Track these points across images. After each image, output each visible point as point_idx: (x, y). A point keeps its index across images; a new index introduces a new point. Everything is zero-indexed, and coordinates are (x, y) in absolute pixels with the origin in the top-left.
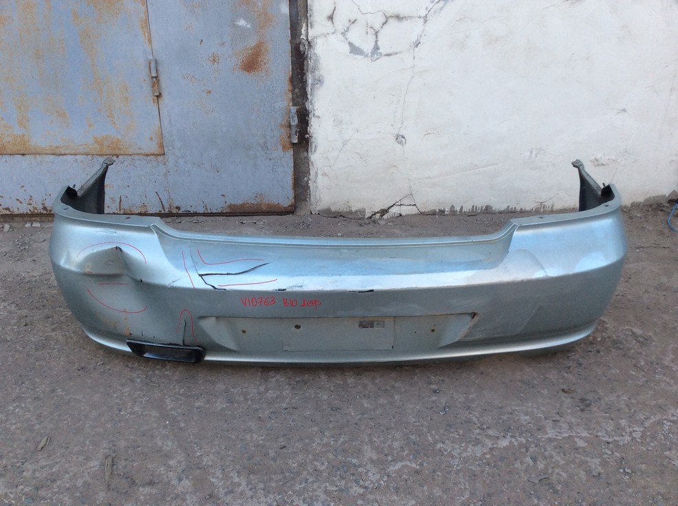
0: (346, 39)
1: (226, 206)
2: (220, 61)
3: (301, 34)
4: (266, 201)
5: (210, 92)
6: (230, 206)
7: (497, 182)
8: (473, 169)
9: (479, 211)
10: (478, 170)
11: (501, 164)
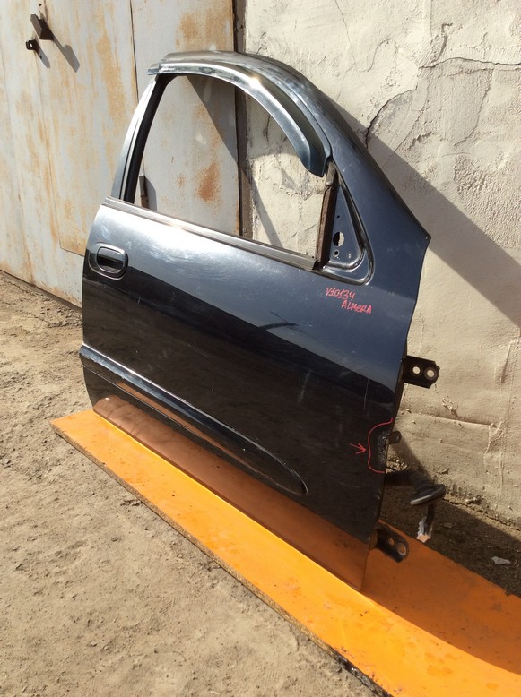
0: (279, 164)
2: (185, 184)
7: (495, 459)
8: (447, 417)
9: (467, 500)
10: (458, 422)
11: (499, 426)
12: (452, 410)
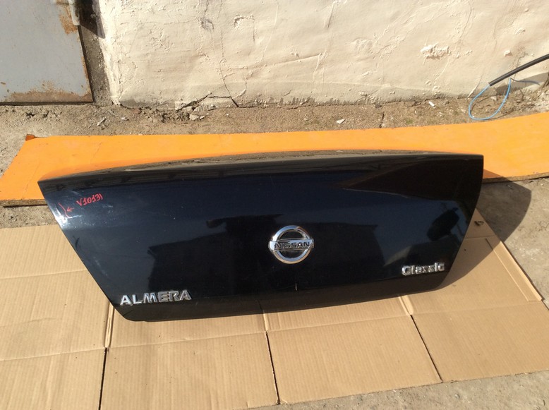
1: (9, 95)
4: (57, 89)
6: (14, 95)
7: (320, 73)
8: (293, 60)
9: (301, 104)
10: (299, 60)
11: (324, 54)
12: (297, 55)
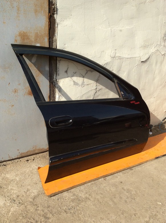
0: (72, 80)
1: (19, 154)
2: (18, 91)
3: (54, 78)
4: (38, 148)
5: (13, 106)
6: (21, 154)
